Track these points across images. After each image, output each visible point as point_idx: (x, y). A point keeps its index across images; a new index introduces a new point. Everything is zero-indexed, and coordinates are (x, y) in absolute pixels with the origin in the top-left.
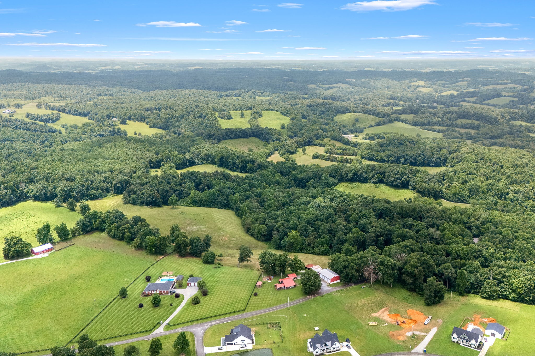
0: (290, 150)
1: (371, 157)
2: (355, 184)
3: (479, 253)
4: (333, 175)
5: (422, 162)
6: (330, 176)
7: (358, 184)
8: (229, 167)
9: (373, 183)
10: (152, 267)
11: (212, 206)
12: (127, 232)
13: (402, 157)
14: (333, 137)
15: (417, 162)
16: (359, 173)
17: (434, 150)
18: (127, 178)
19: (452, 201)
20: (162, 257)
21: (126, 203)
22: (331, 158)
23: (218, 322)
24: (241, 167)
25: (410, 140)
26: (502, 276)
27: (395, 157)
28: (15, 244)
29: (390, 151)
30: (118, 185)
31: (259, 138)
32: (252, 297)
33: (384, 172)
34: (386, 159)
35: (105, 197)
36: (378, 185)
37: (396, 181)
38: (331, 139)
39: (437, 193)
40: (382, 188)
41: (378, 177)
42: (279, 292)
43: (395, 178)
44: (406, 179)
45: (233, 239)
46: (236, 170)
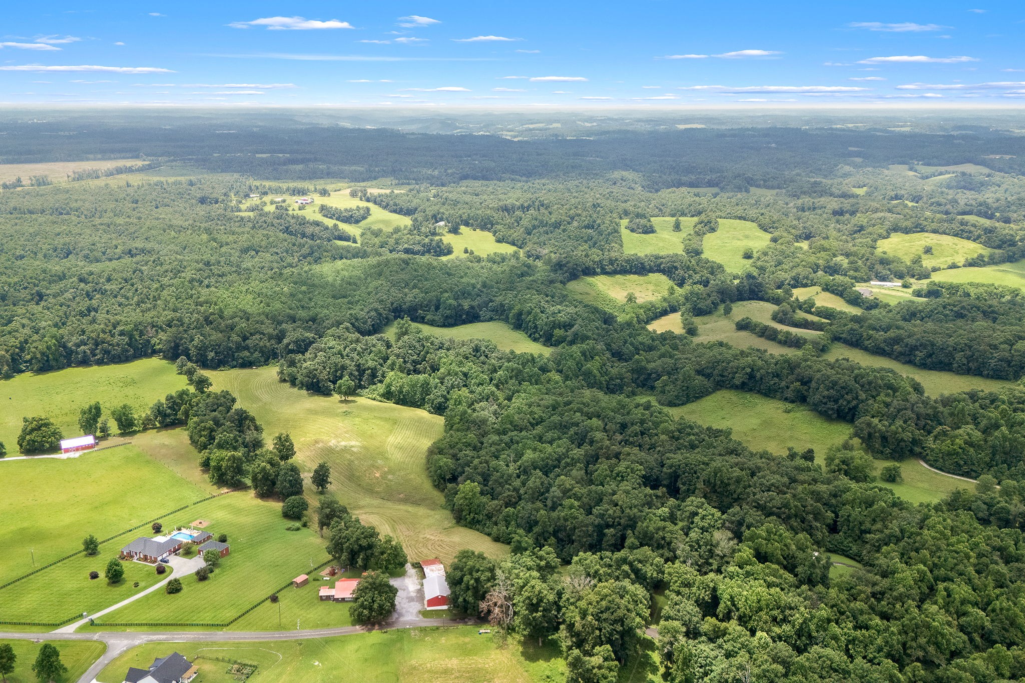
0: (699, 306)
1: (854, 340)
2: (750, 396)
3: (787, 612)
4: (709, 371)
6: (699, 372)
7: (755, 398)
8: (529, 332)
9: (786, 400)
11: (420, 405)
12: (204, 436)
13: (921, 348)
14: (827, 285)
15: (952, 364)
16: (760, 375)
17: (1002, 340)
18: (313, 335)
19: (941, 469)
20: (227, 491)
21: (283, 380)
22: (767, 333)
23: (165, 637)
24: (544, 333)
25: (986, 308)
27: (906, 346)
28: (33, 430)
29: (901, 331)
30: (290, 347)
31: (668, 276)
32: (267, 602)
33: (810, 380)
34: (886, 348)
35: (267, 365)
36: (791, 406)
38: (823, 290)
40: (798, 415)
41: (797, 388)
43: (824, 397)
44: (849, 402)
45: (390, 477)
46: (539, 339)
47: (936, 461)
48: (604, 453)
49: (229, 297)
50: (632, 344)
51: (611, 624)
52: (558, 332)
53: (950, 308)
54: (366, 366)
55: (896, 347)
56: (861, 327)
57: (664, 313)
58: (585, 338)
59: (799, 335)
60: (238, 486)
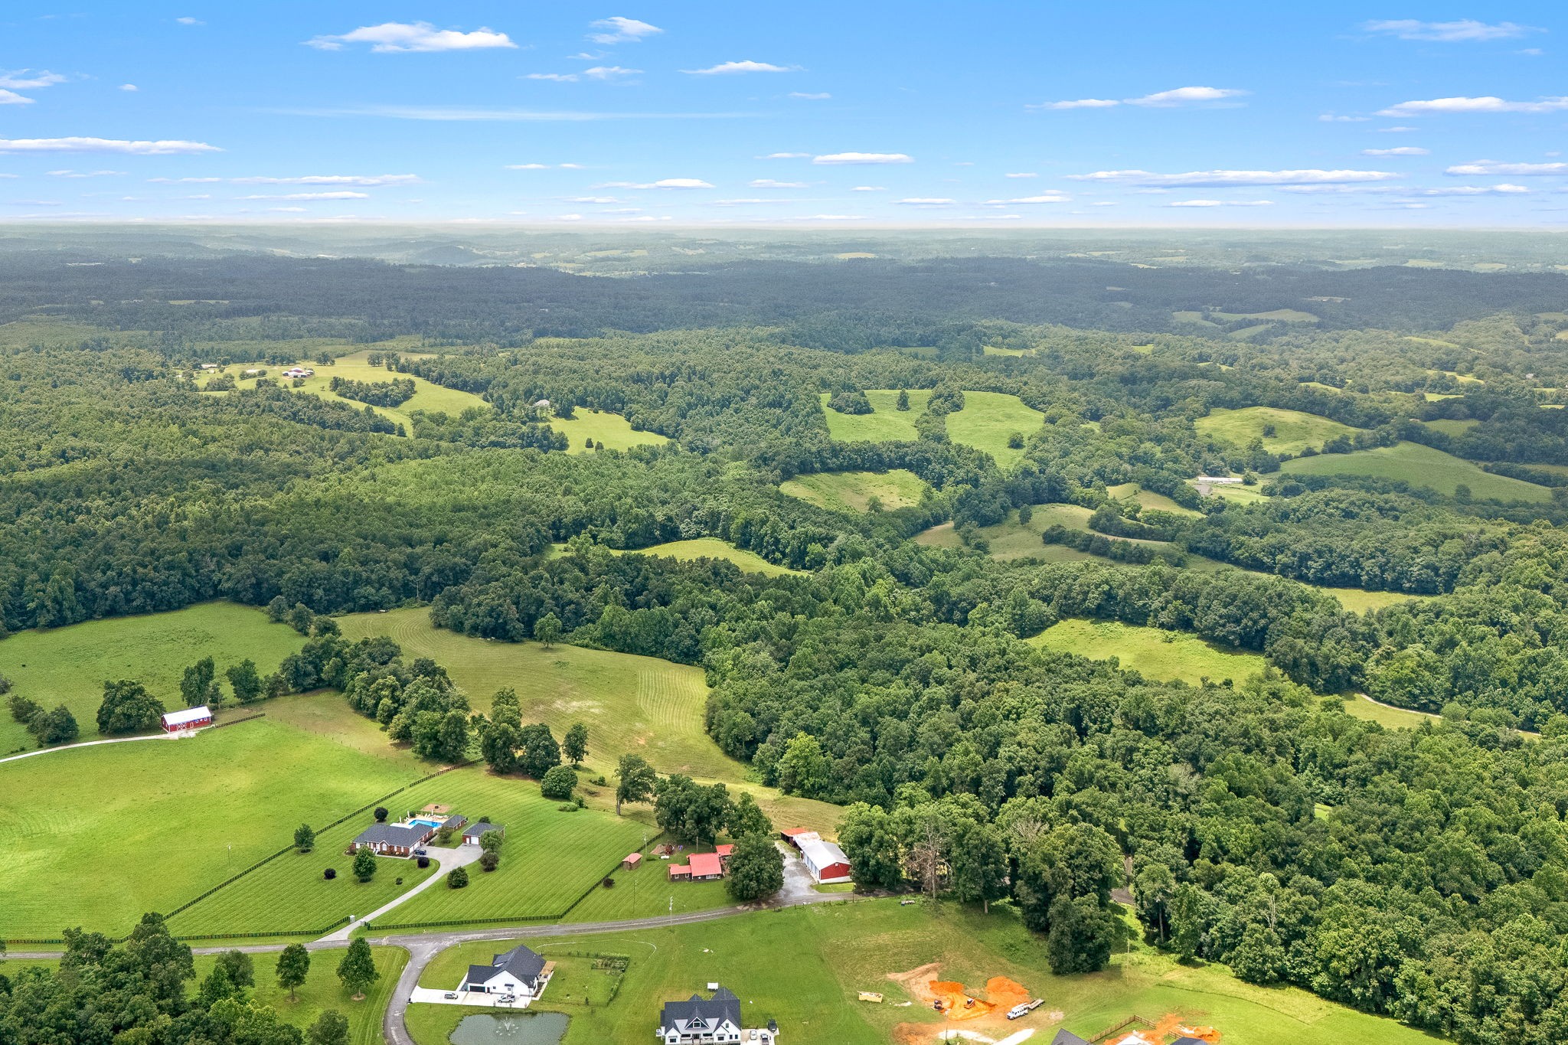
0: (983, 511)
1: (1218, 550)
2: (1108, 624)
3: (1289, 850)
4: (1045, 592)
5: (1376, 577)
6: (1032, 595)
7: (1118, 626)
8: (765, 551)
9: (1162, 626)
10: (410, 789)
11: (656, 652)
12: (385, 696)
13: (1315, 556)
14: (1148, 480)
15: (1359, 576)
17: (1423, 541)
18: (464, 560)
19: (1391, 703)
20: (445, 768)
21: (439, 626)
22: (1093, 545)
23: (482, 935)
24: (792, 551)
27: (1294, 556)
28: (124, 699)
29: (1283, 535)
30: (433, 579)
31: (917, 473)
32: (600, 887)
34: (1265, 559)
35: (399, 606)
36: (1171, 634)
37: (1224, 626)
38: (1143, 488)
39: (1340, 671)
40: (1184, 644)
41: (1176, 608)
42: (672, 886)
43: (1221, 617)
44: (1255, 622)
45: (660, 744)
46: (781, 560)
47: (1383, 692)
49: (293, 513)
50: (921, 562)
51: (1086, 872)
52: (815, 548)
53: (1335, 504)
54: (566, 600)
55: (1279, 557)
56: (1225, 532)
57: (926, 525)
58: (856, 556)
59: (1142, 546)
60: (459, 762)
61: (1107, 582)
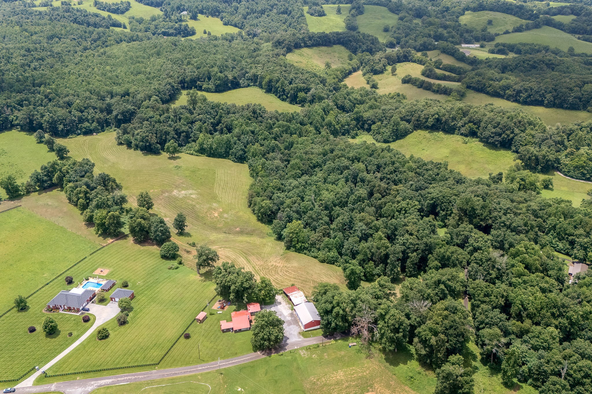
0: (375, 68)
1: (480, 87)
2: (437, 133)
4: (408, 118)
5: (551, 101)
6: (402, 119)
7: (441, 134)
8: (278, 95)
9: (462, 134)
10: (90, 257)
11: (226, 156)
12: (81, 198)
13: (523, 92)
14: (444, 49)
15: (544, 101)
16: (444, 119)
17: (574, 85)
18: (133, 107)
19: (572, 177)
20: (112, 241)
21: (120, 144)
22: (424, 85)
23: (111, 380)
24: (291, 95)
25: (547, 62)
26: (583, 374)
27: (514, 91)
29: (510, 81)
30: (118, 117)
31: (345, 46)
32: (181, 339)
33: (480, 121)
34: (501, 92)
35: (102, 131)
36: (467, 139)
37: (493, 137)
38: (441, 53)
39: (550, 163)
40: (473, 144)
41: (470, 127)
43: (492, 133)
44: (508, 136)
45: (225, 215)
46: (286, 99)
47: (569, 172)
48: (378, 190)
49: (57, 78)
50: (350, 100)
51: (454, 337)
52: (301, 94)
53: (527, 62)
54: (181, 130)
55: (507, 91)
56: (483, 79)
57: (350, 73)
58: (321, 99)
59: (447, 86)
60: (119, 236)
61: (437, 114)
